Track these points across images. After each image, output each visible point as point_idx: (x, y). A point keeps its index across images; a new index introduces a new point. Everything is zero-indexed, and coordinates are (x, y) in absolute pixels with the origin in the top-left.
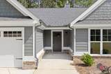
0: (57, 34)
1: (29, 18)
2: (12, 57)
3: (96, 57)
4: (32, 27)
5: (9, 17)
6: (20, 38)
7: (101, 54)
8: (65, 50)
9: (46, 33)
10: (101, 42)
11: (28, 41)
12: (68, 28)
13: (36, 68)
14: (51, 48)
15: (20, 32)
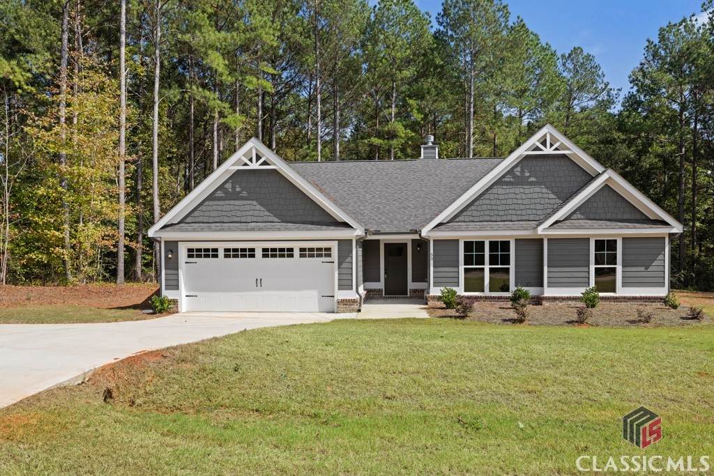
0: (396, 251)
1: (346, 225)
2: (315, 293)
3: (477, 298)
4: (351, 240)
5: (312, 223)
6: (328, 259)
7: (487, 293)
8: (415, 291)
9: (369, 247)
10: (487, 267)
11: (344, 265)
12: (416, 237)
13: (359, 311)
14: (381, 285)
15: (329, 249)
